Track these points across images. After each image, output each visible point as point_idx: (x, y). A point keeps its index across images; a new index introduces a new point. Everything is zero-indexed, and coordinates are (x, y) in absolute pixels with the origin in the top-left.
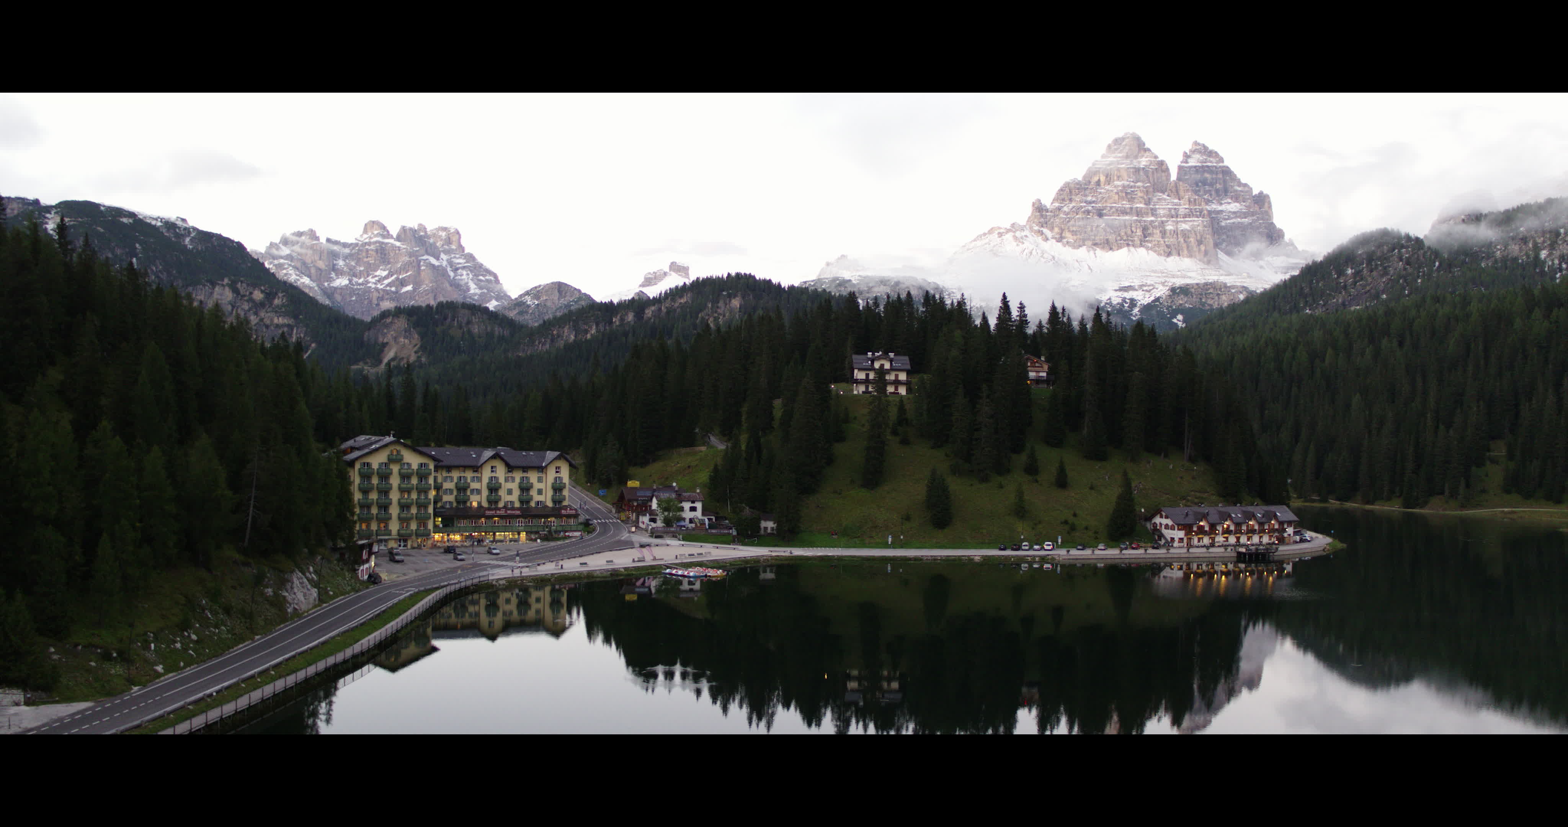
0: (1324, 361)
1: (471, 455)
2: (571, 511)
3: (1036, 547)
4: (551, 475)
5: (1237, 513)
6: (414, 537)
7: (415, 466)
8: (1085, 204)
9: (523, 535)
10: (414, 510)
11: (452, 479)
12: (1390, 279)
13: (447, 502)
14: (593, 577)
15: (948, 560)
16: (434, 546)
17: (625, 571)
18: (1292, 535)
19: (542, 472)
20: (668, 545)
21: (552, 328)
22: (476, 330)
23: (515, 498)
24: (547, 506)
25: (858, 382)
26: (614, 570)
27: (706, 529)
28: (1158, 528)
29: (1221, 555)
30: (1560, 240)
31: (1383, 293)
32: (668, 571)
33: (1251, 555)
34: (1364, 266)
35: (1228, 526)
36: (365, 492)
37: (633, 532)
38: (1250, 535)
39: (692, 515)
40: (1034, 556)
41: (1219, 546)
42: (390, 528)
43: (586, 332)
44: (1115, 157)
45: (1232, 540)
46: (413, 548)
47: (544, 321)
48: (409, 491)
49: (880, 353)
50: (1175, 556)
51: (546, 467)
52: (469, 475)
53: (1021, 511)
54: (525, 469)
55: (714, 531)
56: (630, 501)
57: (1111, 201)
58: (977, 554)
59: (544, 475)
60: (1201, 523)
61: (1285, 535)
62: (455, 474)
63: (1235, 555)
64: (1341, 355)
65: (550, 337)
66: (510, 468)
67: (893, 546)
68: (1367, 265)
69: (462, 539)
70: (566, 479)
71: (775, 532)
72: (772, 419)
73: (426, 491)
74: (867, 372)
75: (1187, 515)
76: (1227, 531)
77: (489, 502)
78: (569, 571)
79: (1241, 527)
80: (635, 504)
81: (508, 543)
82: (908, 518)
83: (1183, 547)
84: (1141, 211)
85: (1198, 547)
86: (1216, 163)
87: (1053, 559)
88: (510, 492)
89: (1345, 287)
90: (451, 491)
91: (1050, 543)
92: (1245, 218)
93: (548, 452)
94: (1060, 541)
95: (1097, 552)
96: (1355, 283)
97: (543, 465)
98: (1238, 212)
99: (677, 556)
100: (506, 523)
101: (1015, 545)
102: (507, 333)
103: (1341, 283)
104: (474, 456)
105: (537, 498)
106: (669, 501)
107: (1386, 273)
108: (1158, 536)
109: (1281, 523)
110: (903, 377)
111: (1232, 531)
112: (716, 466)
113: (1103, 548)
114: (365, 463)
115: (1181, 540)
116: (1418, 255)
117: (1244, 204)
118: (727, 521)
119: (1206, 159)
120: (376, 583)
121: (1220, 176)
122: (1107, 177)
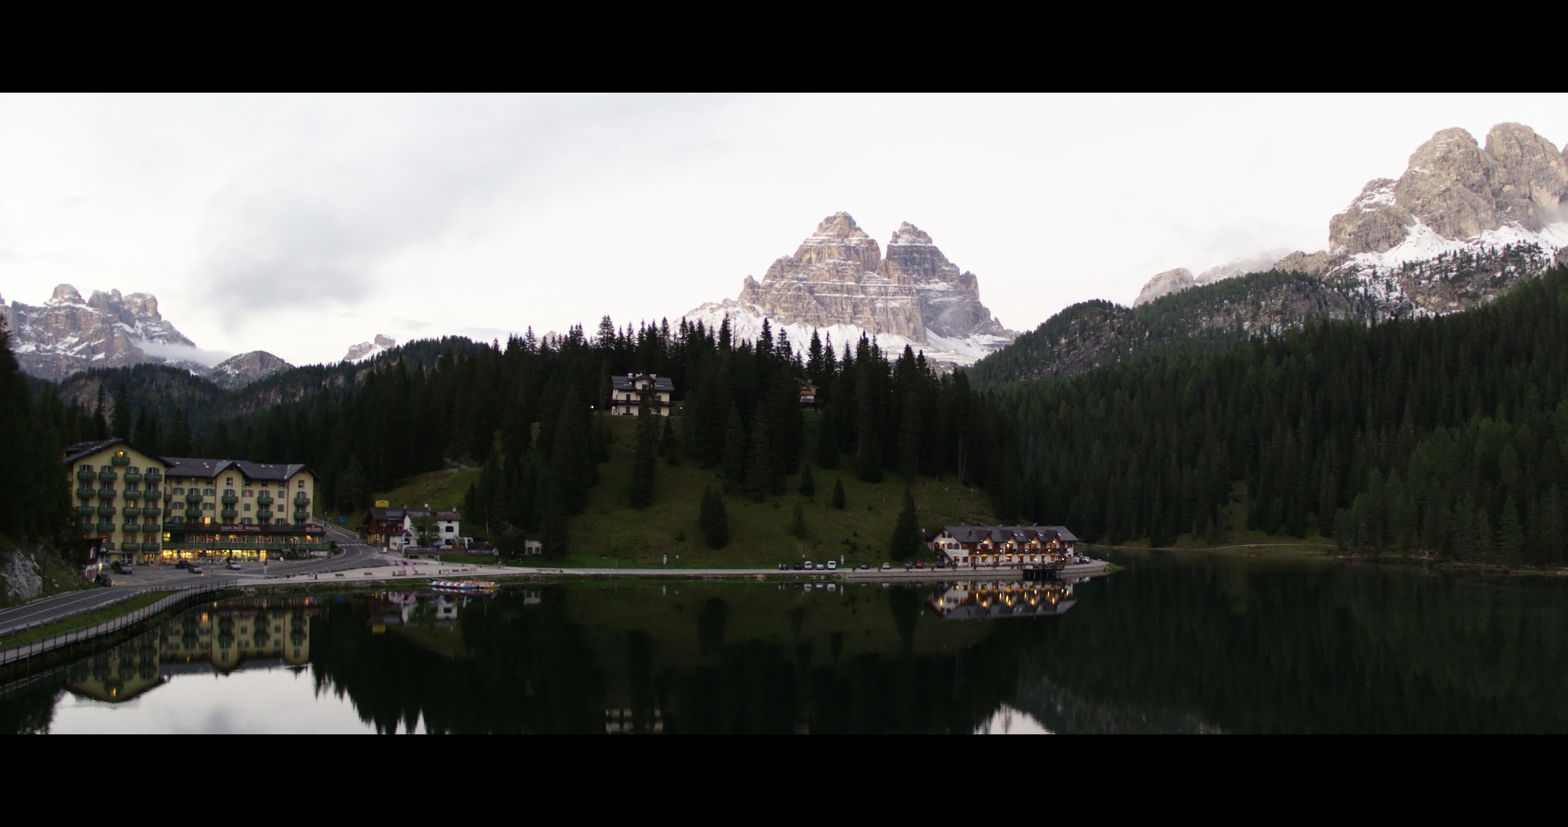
0: (1058, 413)
1: (204, 465)
2: (316, 529)
3: (819, 566)
4: (293, 490)
5: (1019, 532)
6: (140, 552)
7: (143, 471)
8: (796, 281)
9: (263, 554)
10: (141, 522)
11: (182, 491)
12: (1103, 348)
13: (176, 517)
14: (352, 588)
15: (729, 577)
16: (164, 563)
17: (387, 583)
18: (1072, 556)
19: (284, 486)
20: (426, 564)
21: (258, 392)
22: (175, 395)
23: (252, 514)
24: (288, 524)
25: (617, 403)
26: (374, 581)
27: (467, 550)
28: (940, 548)
29: (1008, 573)
30: (1261, 312)
31: (1096, 360)
32: (434, 583)
33: (1038, 572)
34: (1078, 335)
35: (1011, 545)
36: (85, 499)
37: (385, 553)
38: (1033, 555)
39: (450, 536)
40: (820, 575)
41: (1003, 566)
42: (113, 541)
43: (294, 395)
44: (827, 236)
45: (1016, 559)
46: (139, 564)
47: (249, 384)
48: (135, 499)
49: (641, 374)
50: (962, 574)
51: (288, 480)
52: (202, 487)
53: (800, 531)
54: (265, 482)
55: (473, 552)
56: (378, 521)
57: (823, 278)
58: (760, 573)
59: (286, 490)
60: (985, 542)
61: (1066, 555)
62: (186, 486)
63: (1021, 573)
64: (1076, 406)
65: (255, 401)
66: (248, 480)
67: (669, 566)
68: (1080, 335)
69: (194, 556)
70: (310, 495)
71: (540, 552)
72: (530, 439)
73: (155, 500)
74: (629, 393)
75: (970, 533)
76: (1010, 551)
77: (224, 517)
78: (325, 581)
79: (1024, 546)
80: (385, 525)
81: (246, 561)
82: (681, 538)
83: (967, 566)
84: (851, 289)
85: (982, 566)
86: (925, 243)
87: (839, 577)
88: (247, 507)
89: (1059, 356)
90: (181, 505)
91: (834, 562)
92: (953, 297)
93: (289, 466)
94: (842, 560)
95: (882, 570)
96: (1068, 352)
97: (285, 478)
98: (945, 291)
99: (440, 571)
100: (244, 541)
101: (798, 564)
102: (208, 398)
103: (1056, 352)
104: (207, 467)
105: (278, 515)
106: (423, 519)
107: (1098, 342)
108: (941, 557)
109: (1062, 543)
110: (665, 398)
111: (1015, 550)
112: (473, 485)
113: (888, 566)
114: (84, 466)
115: (965, 560)
116: (1129, 324)
117: (952, 283)
118: (487, 543)
119: (915, 239)
120: (106, 586)
121: (929, 256)
122: (818, 255)
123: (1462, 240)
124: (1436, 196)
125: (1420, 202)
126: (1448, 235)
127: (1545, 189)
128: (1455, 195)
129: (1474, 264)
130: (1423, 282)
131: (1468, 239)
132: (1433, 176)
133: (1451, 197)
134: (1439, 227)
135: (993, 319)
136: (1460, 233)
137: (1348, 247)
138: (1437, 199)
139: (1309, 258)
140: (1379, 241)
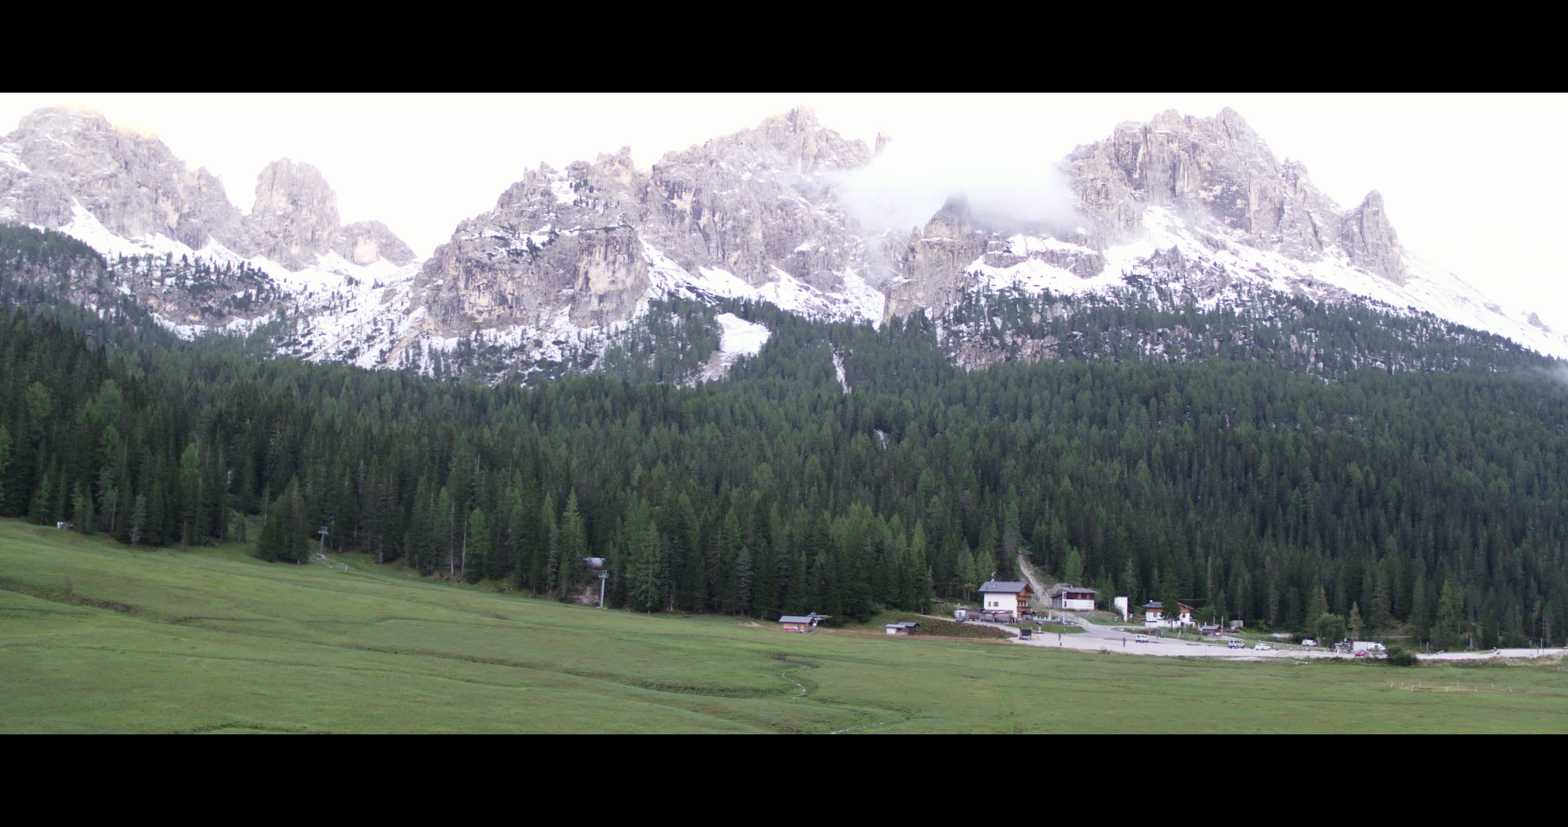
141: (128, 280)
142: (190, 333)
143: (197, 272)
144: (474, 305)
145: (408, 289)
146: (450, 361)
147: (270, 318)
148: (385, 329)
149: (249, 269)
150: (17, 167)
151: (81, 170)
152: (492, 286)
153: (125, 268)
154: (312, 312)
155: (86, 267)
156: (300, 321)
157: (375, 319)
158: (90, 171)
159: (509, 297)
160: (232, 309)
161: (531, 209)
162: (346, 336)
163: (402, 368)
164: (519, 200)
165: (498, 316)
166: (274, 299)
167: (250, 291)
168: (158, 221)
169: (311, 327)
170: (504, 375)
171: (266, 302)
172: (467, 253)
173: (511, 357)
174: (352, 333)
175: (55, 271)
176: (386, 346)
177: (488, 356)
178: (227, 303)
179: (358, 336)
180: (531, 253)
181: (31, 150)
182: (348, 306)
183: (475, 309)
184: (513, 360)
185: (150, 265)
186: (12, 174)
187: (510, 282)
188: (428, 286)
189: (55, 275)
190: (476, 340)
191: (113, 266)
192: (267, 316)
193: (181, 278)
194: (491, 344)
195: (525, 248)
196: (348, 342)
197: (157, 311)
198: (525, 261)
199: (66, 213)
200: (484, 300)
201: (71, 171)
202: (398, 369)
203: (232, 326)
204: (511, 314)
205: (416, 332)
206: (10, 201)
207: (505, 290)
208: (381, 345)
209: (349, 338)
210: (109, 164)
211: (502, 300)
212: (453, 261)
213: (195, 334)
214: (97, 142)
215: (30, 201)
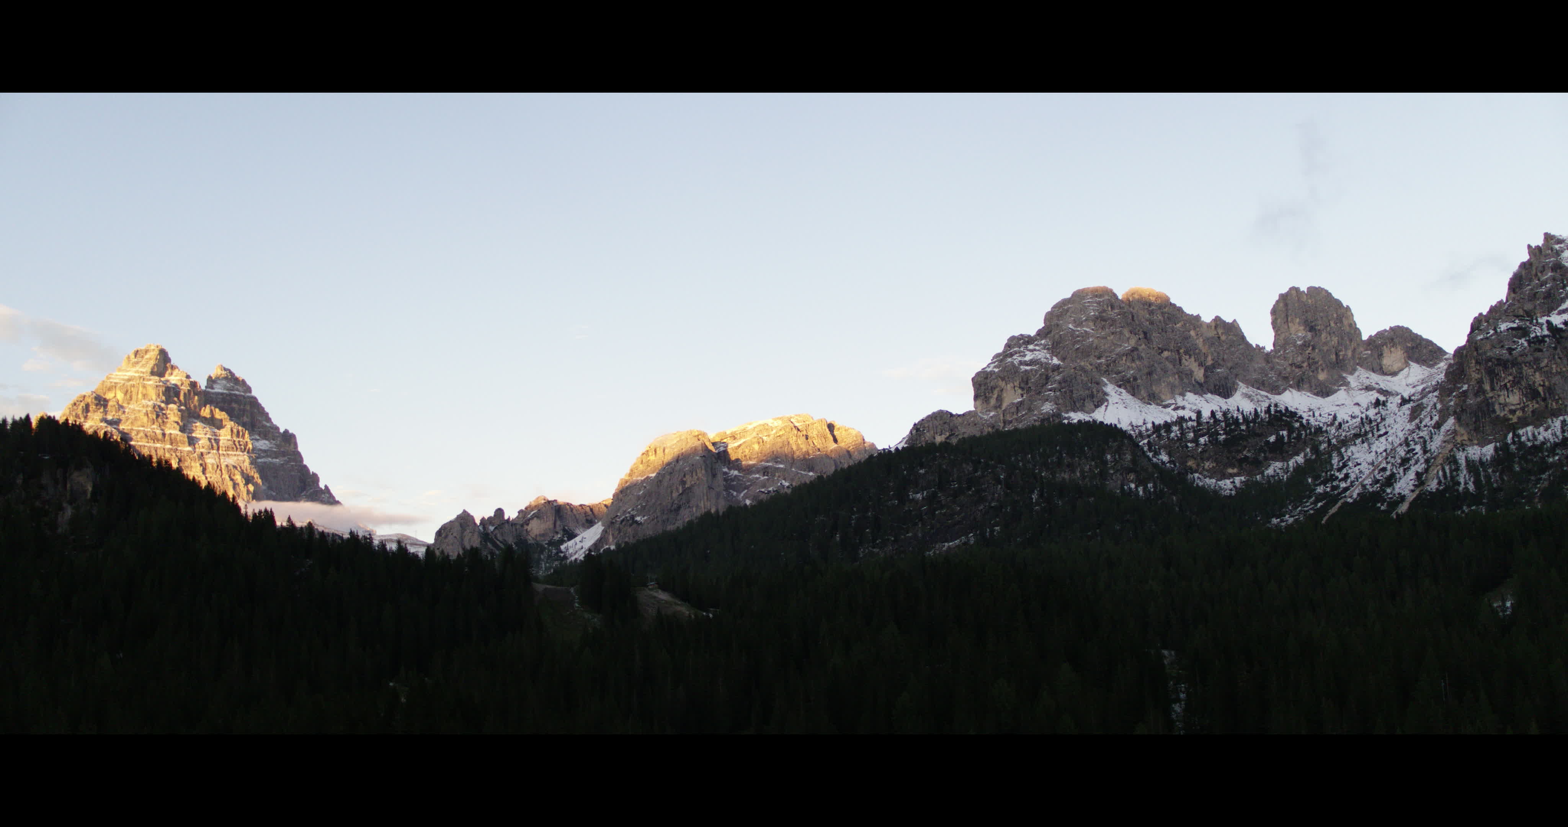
86: (243, 392)
92: (276, 458)
98: (268, 450)
117: (274, 442)
119: (233, 387)
121: (248, 408)
122: (126, 394)
123: (1158, 404)
124: (1123, 355)
125: (1103, 360)
126: (1144, 398)
127: (1193, 359)
128: (1143, 355)
129: (1243, 427)
130: (1189, 445)
131: (1164, 403)
132: (1113, 333)
133: (1140, 358)
134: (1133, 389)
135: (322, 486)
136: (1154, 397)
137: (1057, 404)
138: (1124, 358)
139: (958, 418)
140: (1084, 400)
141: (1165, 447)
142: (1231, 486)
143: (1226, 426)
144: (1506, 405)
145: (1435, 400)
146: (1490, 471)
147: (1305, 456)
148: (1418, 448)
149: (1276, 411)
150: (1050, 361)
151: (1105, 351)
152: (1519, 382)
153: (1160, 437)
154: (1345, 442)
155: (1119, 451)
156: (1335, 454)
157: (1407, 439)
158: (1113, 350)
159: (1540, 389)
160: (1267, 454)
161: (1543, 289)
162: (1381, 462)
163: (1441, 488)
164: (1531, 280)
165: (1533, 412)
166: (1306, 435)
167: (1281, 433)
168: (1185, 380)
169: (1346, 458)
170: (1550, 476)
171: (1298, 441)
172: (1485, 353)
173: (1555, 455)
174: (1387, 458)
175: (1093, 460)
176: (1420, 467)
177: (1529, 457)
178: (1261, 450)
179: (1392, 461)
180: (1554, 336)
181: (1058, 343)
182: (1378, 430)
183: (1507, 409)
184: (1557, 458)
185: (1181, 428)
186: (1046, 369)
187: (1537, 374)
188: (1454, 394)
189: (1093, 463)
190: (1514, 443)
191: (1149, 436)
192: (1302, 455)
193: (1213, 435)
194: (1529, 444)
195: (1546, 332)
196: (1384, 469)
197: (1196, 472)
198: (1549, 347)
199: (1100, 394)
200: (1514, 399)
201: (1097, 354)
202: (1437, 489)
203: (1270, 471)
204: (1547, 406)
205: (1450, 446)
206: (1048, 395)
207: (1534, 382)
208: (1416, 466)
209: (1383, 465)
210: (1129, 338)
211: (1532, 393)
212: (1473, 365)
213: (1235, 487)
214: (1114, 321)
215: (1065, 392)
